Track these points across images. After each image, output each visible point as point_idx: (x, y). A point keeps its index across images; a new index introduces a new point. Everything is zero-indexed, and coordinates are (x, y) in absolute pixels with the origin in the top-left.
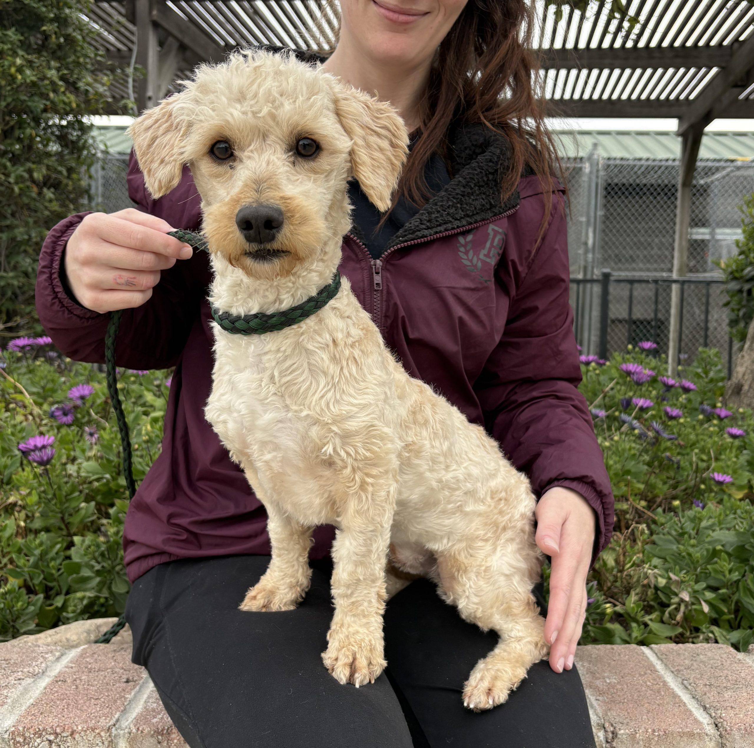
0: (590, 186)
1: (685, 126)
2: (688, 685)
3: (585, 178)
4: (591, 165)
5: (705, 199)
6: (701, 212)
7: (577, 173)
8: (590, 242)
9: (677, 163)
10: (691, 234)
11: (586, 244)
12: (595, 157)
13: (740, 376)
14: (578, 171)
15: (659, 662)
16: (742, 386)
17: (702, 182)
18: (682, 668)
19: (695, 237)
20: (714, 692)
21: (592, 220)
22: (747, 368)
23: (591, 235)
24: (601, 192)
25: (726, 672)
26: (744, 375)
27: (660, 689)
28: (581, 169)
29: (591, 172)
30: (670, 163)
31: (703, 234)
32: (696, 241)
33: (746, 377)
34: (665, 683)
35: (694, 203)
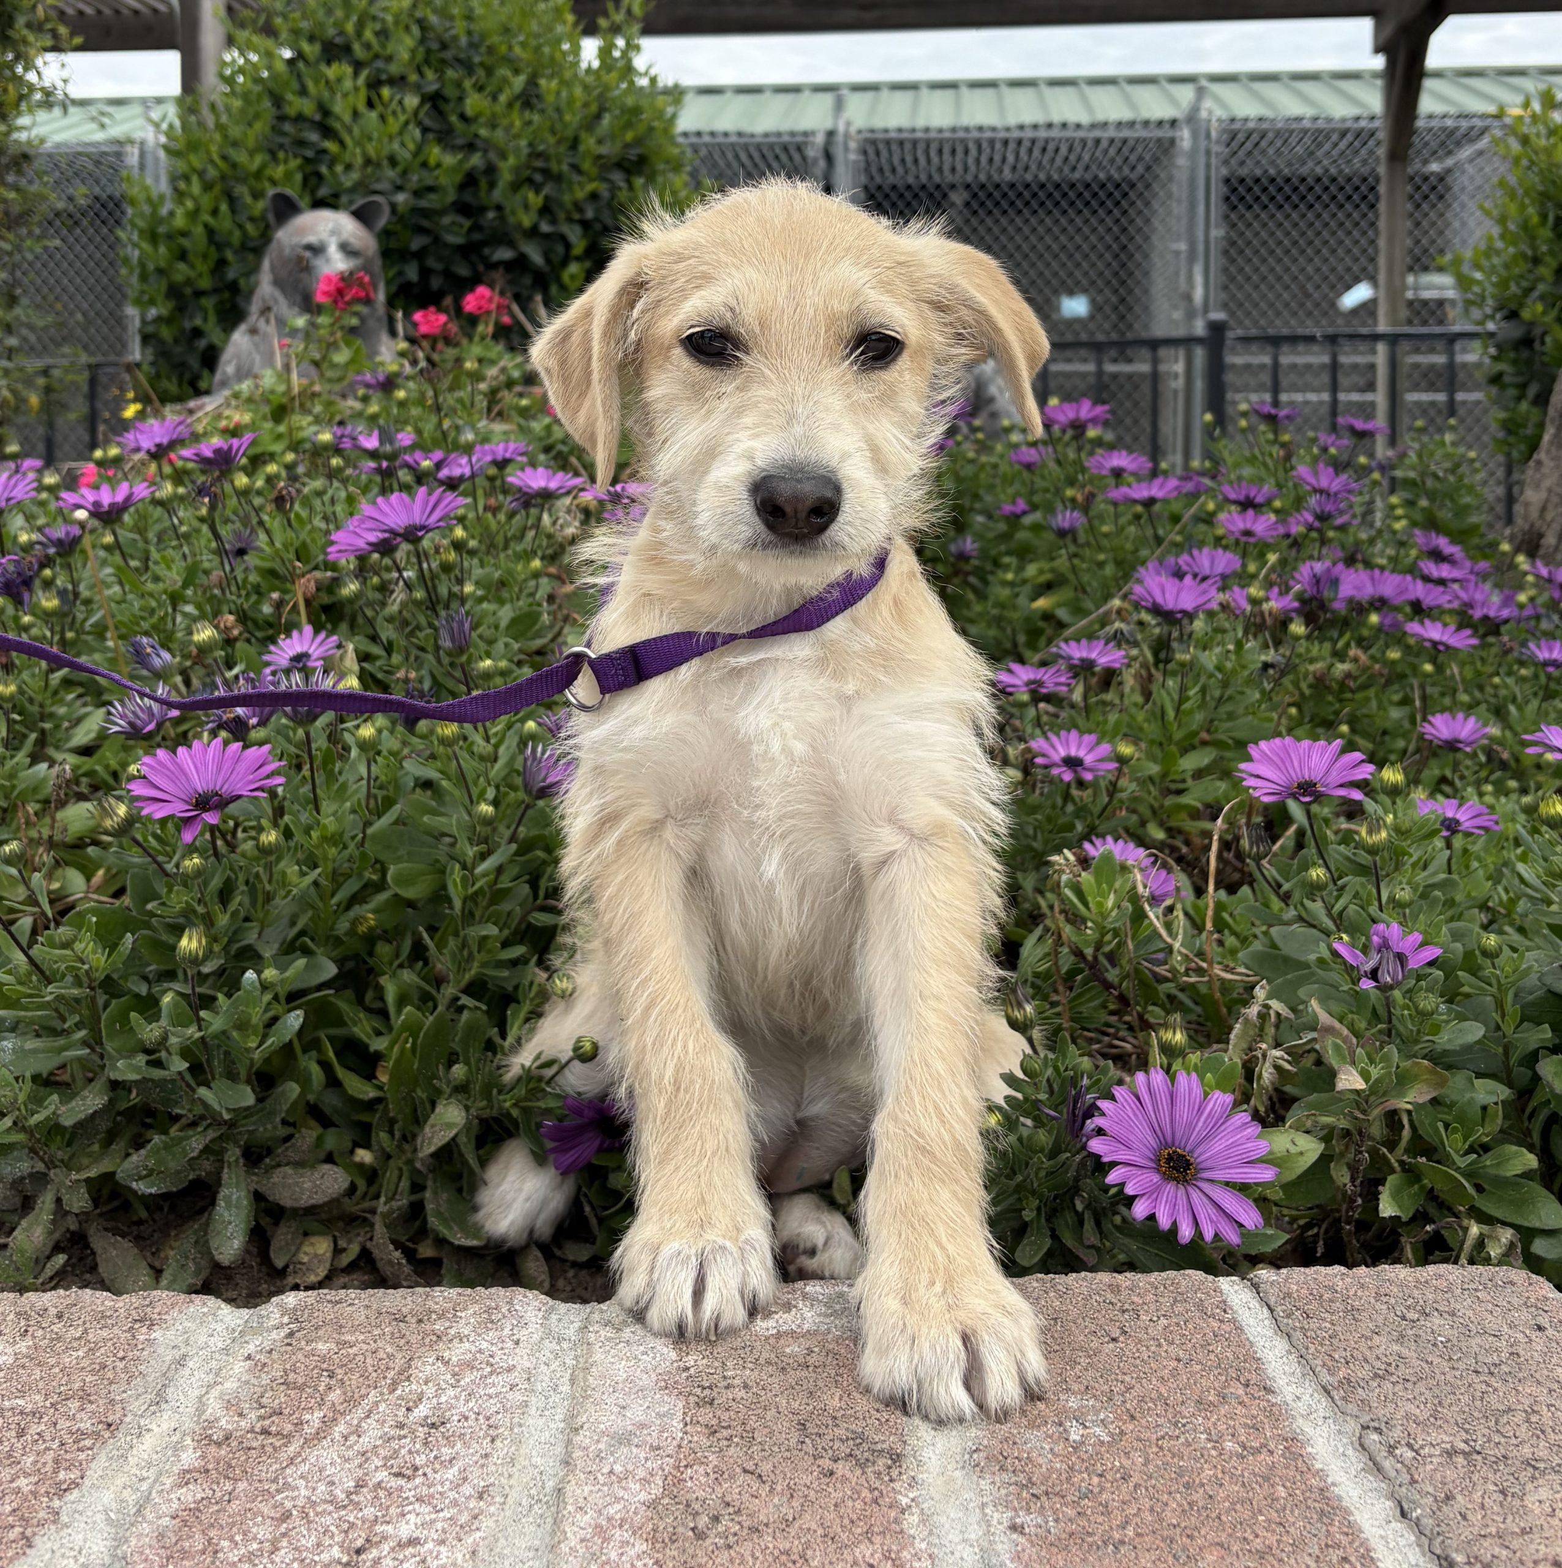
0: (1192, 181)
1: (1389, 30)
2: (1381, 1455)
3: (1181, 161)
4: (1195, 135)
5: (1442, 215)
6: (1433, 242)
7: (1166, 151)
8: (1198, 293)
9: (1377, 123)
10: (1416, 288)
11: (1188, 297)
12: (1204, 114)
13: (1534, 513)
14: (1167, 146)
15: (1281, 1345)
16: (1541, 536)
17: (1435, 167)
18: (1364, 1373)
19: (1426, 295)
20: (1485, 1489)
21: (1201, 248)
22: (1550, 490)
23: (1199, 279)
24: (1218, 190)
25: (1528, 1388)
26: (1544, 509)
27: (1272, 1468)
28: (1172, 141)
29: (1194, 150)
30: (1363, 123)
31: (1442, 288)
32: (1425, 303)
33: (1549, 516)
34: (1293, 1445)
35: (1418, 224)
